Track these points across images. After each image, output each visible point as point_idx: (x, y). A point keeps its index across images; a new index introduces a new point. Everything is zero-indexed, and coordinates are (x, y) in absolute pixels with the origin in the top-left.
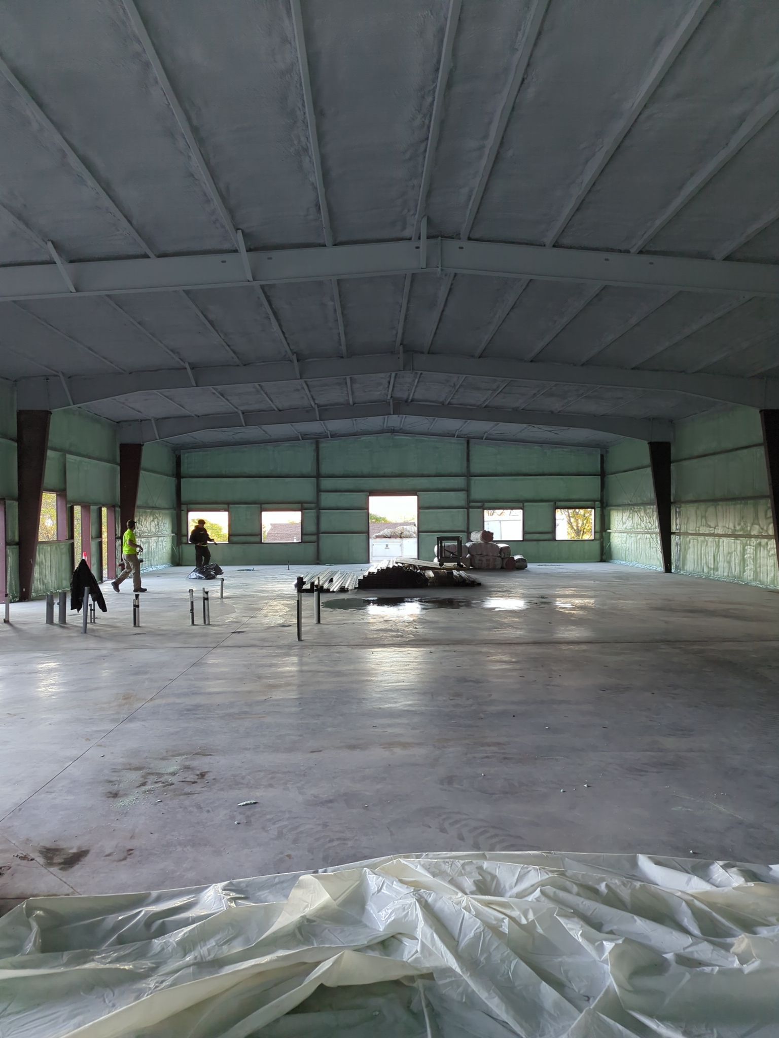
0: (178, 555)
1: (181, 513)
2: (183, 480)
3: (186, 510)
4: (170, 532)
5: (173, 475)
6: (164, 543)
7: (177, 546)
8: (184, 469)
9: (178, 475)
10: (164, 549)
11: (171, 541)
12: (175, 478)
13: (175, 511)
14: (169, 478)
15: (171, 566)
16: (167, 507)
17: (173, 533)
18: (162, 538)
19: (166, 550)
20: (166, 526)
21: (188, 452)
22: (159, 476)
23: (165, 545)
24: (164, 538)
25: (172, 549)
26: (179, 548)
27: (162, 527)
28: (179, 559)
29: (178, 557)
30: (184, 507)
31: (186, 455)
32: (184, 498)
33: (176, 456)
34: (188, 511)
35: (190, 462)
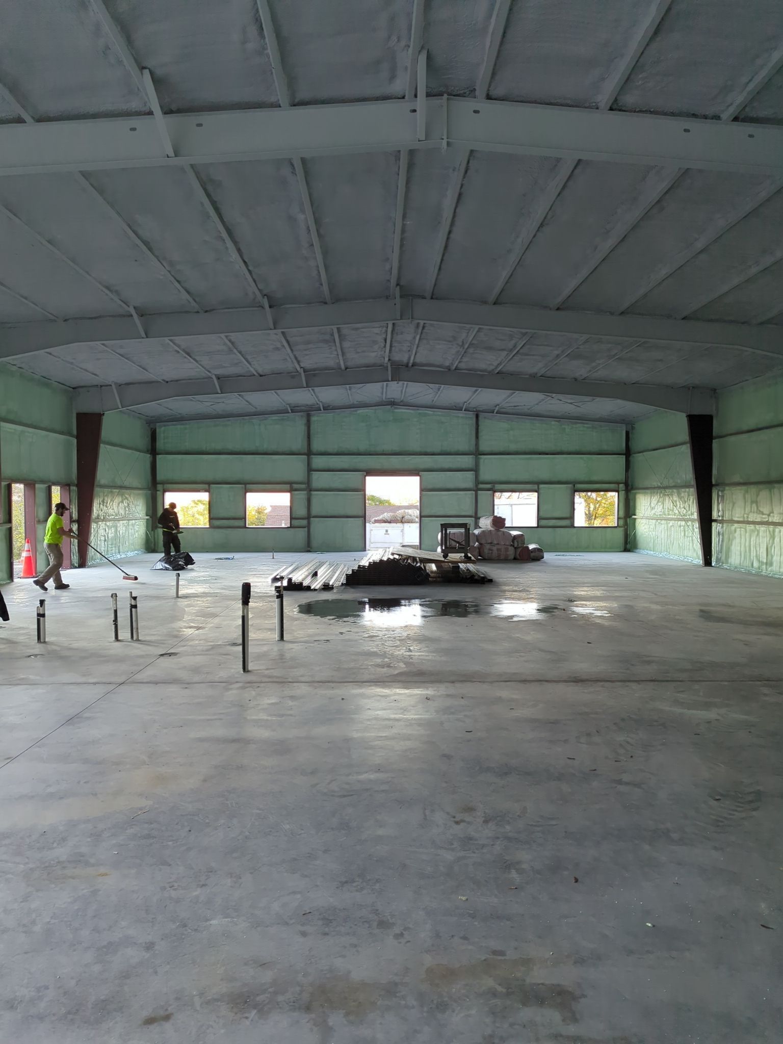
0: (153, 541)
1: (156, 494)
2: (159, 457)
3: (162, 491)
4: (145, 515)
5: (148, 451)
6: (136, 528)
7: (152, 530)
8: (160, 445)
9: (153, 451)
10: (137, 534)
11: (145, 524)
12: (150, 454)
13: (150, 492)
14: (141, 453)
15: (145, 553)
16: (140, 487)
17: (147, 516)
18: (134, 521)
19: (138, 534)
20: (138, 508)
21: (165, 426)
22: (129, 451)
23: (137, 529)
24: (136, 521)
25: (147, 534)
26: (154, 532)
27: (134, 509)
28: (155, 545)
29: (153, 543)
30: (159, 487)
31: (163, 428)
32: (160, 477)
33: (151, 429)
34: (165, 491)
35: (168, 436)
